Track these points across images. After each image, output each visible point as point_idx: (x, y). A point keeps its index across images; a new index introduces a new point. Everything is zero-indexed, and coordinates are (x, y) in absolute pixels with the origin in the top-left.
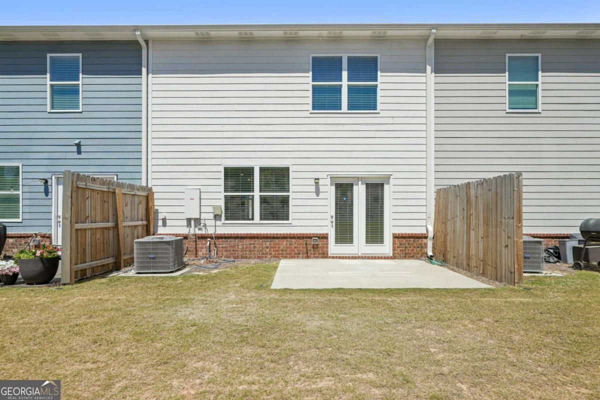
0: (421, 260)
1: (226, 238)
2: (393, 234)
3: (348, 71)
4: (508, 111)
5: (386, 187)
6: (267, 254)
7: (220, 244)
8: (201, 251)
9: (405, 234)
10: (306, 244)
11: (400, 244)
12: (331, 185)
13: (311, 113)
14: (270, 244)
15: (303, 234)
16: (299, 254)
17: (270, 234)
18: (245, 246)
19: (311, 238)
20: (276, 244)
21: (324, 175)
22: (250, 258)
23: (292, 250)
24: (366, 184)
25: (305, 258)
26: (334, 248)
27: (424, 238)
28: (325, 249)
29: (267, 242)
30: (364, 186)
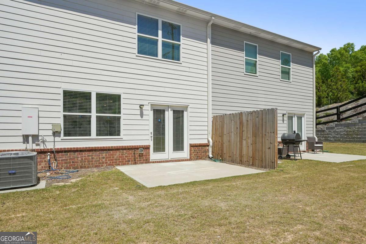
0: (206, 160)
2: (190, 144)
3: (162, 31)
4: (245, 73)
5: (185, 113)
6: (103, 163)
7: (60, 158)
8: (40, 165)
9: (197, 144)
10: (134, 154)
11: (194, 151)
12: (151, 110)
13: (136, 56)
14: (106, 155)
15: (133, 146)
16: (129, 161)
18: (84, 158)
19: (138, 149)
20: (111, 155)
21: (147, 103)
22: (88, 167)
23: (123, 159)
24: (173, 110)
25: (133, 164)
27: (207, 146)
28: (148, 157)
29: (103, 153)
30: (172, 112)
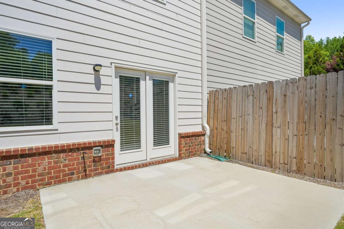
0: (201, 156)
2: (179, 134)
4: (244, 36)
5: (171, 85)
6: (7, 186)
10: (83, 158)
11: (186, 144)
12: (116, 77)
14: (15, 168)
15: (79, 144)
16: (73, 174)
19: (90, 148)
20: (29, 166)
21: (108, 62)
24: (153, 80)
25: (82, 178)
26: (121, 157)
28: (111, 161)
29: (7, 165)
30: (151, 82)
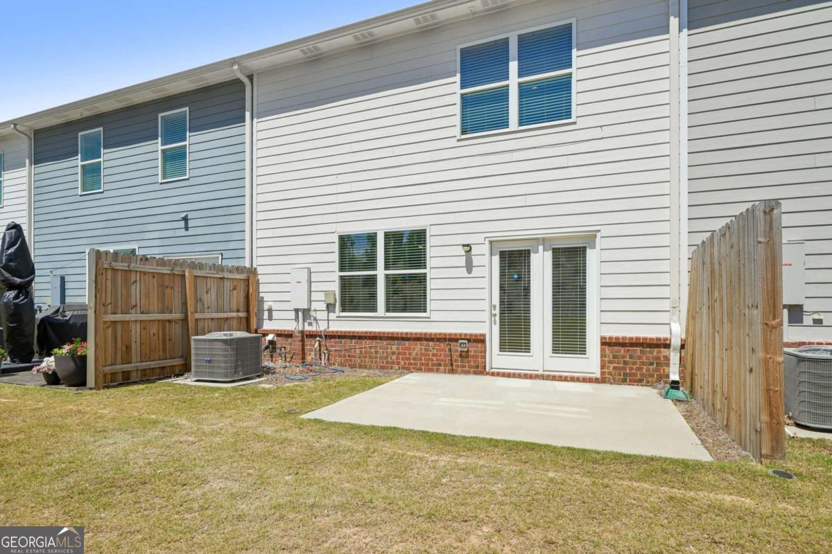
1: (339, 337)
2: (602, 338)
3: (519, 60)
5: (589, 253)
6: (393, 363)
7: (333, 346)
8: (310, 355)
9: (624, 338)
10: (450, 350)
11: (614, 357)
12: (492, 254)
13: (459, 140)
14: (398, 349)
15: (445, 334)
16: (440, 365)
17: (397, 333)
18: (363, 351)
19: (456, 340)
20: (406, 349)
21: (479, 238)
22: (370, 368)
23: (429, 360)
24: (554, 249)
25: (449, 372)
26: (497, 358)
27: (665, 348)
28: (481, 360)
29: (393, 345)
30: (549, 254)
